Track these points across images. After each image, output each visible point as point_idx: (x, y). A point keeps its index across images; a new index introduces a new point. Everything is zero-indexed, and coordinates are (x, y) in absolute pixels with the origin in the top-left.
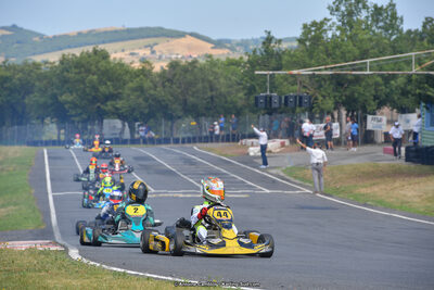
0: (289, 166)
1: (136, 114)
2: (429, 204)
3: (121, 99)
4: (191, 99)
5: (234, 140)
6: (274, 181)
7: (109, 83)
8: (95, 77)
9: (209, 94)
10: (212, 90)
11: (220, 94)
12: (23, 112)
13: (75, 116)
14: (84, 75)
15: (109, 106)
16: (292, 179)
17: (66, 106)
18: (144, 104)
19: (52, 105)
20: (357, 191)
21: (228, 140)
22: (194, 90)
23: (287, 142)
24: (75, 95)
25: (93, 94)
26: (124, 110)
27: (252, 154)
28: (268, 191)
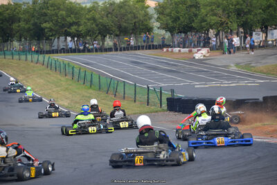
4: (125, 24)
7: (72, 16)
8: (64, 12)
9: (134, 21)
11: (140, 20)
13: (51, 36)
14: (57, 11)
15: (73, 30)
17: (46, 30)
18: (96, 28)
21: (150, 49)
22: (125, 18)
24: (51, 23)
25: (63, 22)
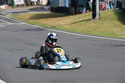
2: (71, 27)
16: (16, 19)
20: (41, 23)
23: (7, 6)
28: (11, 24)
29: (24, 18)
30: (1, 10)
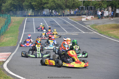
0: (92, 24)
1: (53, 8)
3: (49, 4)
4: (68, 4)
5: (80, 16)
6: (87, 29)
9: (73, 3)
10: (74, 1)
11: (76, 2)
12: (22, 7)
13: (36, 9)
15: (45, 6)
16: (92, 29)
17: (34, 6)
18: (55, 5)
19: (30, 5)
20: (109, 33)
22: (69, 1)
23: (93, 17)
24: (36, 3)
25: (41, 2)
26: (49, 7)
27: (83, 20)
29: (99, 28)
30: (87, 20)
